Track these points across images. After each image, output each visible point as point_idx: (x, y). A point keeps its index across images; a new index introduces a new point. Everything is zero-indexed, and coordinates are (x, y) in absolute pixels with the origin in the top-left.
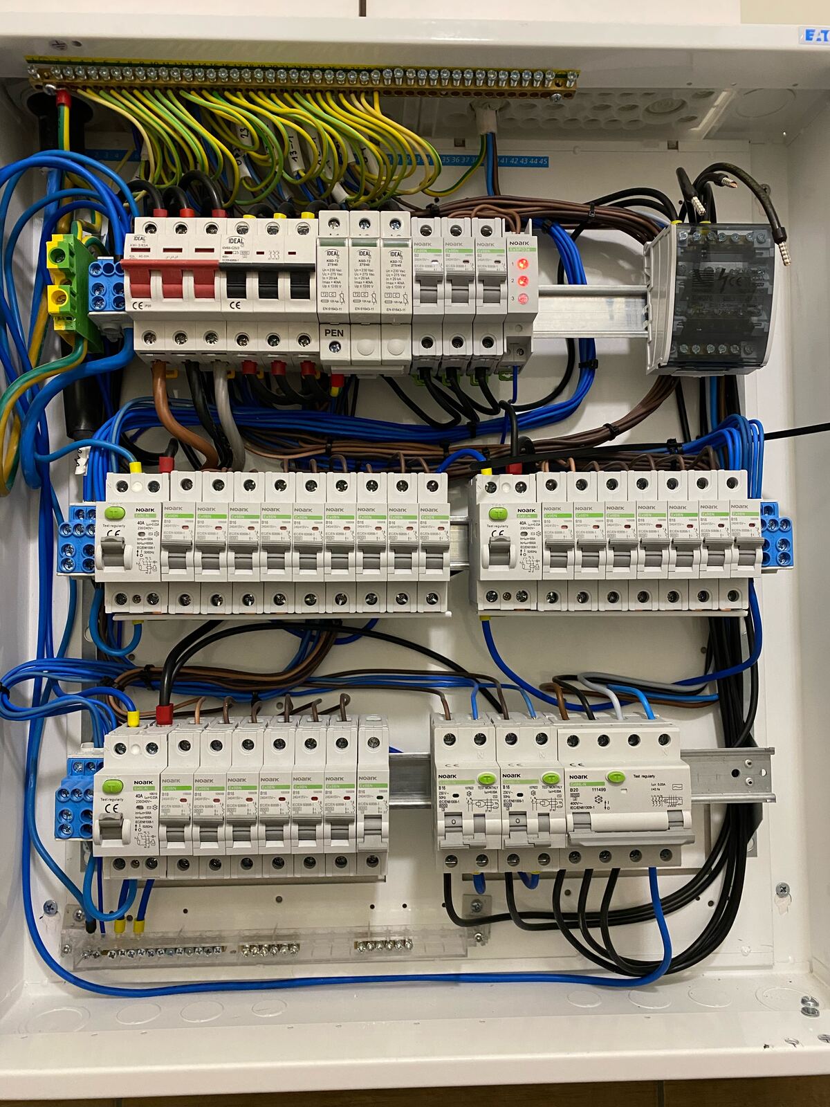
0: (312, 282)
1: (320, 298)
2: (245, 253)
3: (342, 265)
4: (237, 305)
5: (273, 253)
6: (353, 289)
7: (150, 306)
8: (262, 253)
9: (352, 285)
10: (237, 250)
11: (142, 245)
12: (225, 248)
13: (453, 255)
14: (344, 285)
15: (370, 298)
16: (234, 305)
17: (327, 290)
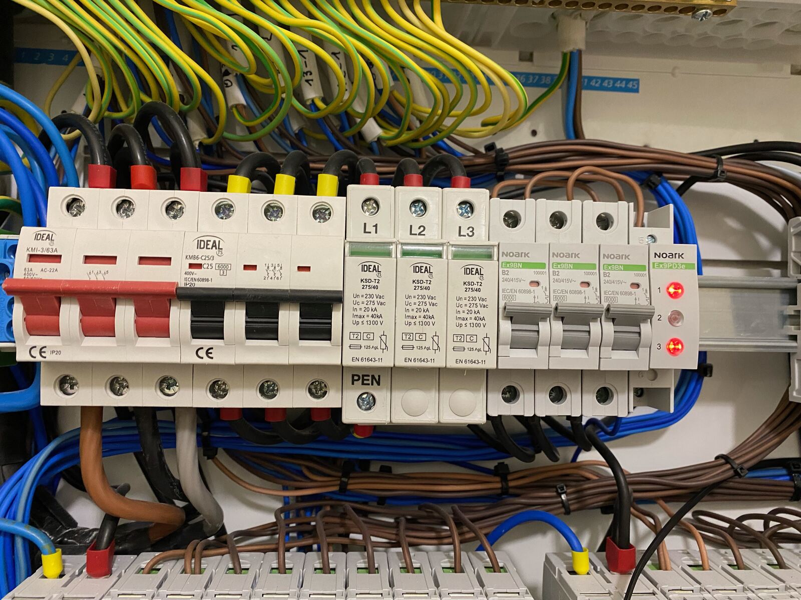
0: (336, 316)
1: (347, 343)
2: (224, 268)
3: (386, 287)
4: (207, 353)
5: (271, 268)
6: (402, 328)
7: (59, 352)
8: (254, 267)
9: (401, 320)
10: (210, 262)
11: (48, 250)
12: (191, 258)
13: (564, 273)
14: (388, 319)
15: (429, 343)
16: (202, 353)
17: (361, 328)
